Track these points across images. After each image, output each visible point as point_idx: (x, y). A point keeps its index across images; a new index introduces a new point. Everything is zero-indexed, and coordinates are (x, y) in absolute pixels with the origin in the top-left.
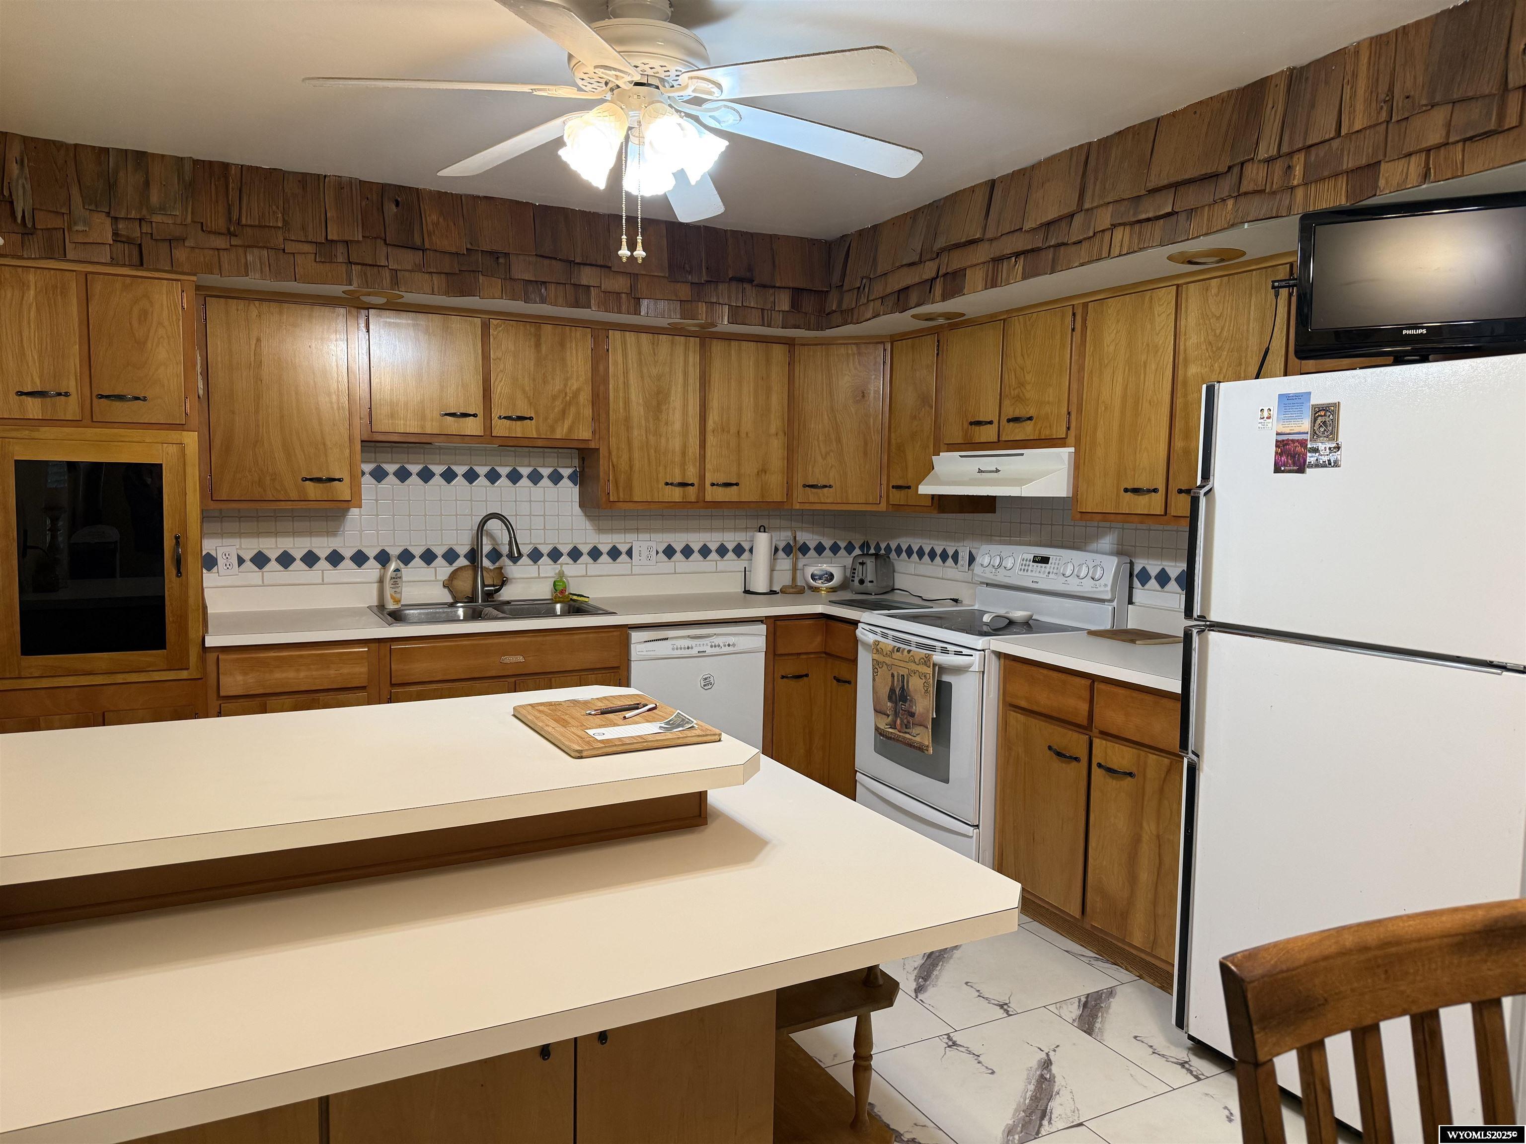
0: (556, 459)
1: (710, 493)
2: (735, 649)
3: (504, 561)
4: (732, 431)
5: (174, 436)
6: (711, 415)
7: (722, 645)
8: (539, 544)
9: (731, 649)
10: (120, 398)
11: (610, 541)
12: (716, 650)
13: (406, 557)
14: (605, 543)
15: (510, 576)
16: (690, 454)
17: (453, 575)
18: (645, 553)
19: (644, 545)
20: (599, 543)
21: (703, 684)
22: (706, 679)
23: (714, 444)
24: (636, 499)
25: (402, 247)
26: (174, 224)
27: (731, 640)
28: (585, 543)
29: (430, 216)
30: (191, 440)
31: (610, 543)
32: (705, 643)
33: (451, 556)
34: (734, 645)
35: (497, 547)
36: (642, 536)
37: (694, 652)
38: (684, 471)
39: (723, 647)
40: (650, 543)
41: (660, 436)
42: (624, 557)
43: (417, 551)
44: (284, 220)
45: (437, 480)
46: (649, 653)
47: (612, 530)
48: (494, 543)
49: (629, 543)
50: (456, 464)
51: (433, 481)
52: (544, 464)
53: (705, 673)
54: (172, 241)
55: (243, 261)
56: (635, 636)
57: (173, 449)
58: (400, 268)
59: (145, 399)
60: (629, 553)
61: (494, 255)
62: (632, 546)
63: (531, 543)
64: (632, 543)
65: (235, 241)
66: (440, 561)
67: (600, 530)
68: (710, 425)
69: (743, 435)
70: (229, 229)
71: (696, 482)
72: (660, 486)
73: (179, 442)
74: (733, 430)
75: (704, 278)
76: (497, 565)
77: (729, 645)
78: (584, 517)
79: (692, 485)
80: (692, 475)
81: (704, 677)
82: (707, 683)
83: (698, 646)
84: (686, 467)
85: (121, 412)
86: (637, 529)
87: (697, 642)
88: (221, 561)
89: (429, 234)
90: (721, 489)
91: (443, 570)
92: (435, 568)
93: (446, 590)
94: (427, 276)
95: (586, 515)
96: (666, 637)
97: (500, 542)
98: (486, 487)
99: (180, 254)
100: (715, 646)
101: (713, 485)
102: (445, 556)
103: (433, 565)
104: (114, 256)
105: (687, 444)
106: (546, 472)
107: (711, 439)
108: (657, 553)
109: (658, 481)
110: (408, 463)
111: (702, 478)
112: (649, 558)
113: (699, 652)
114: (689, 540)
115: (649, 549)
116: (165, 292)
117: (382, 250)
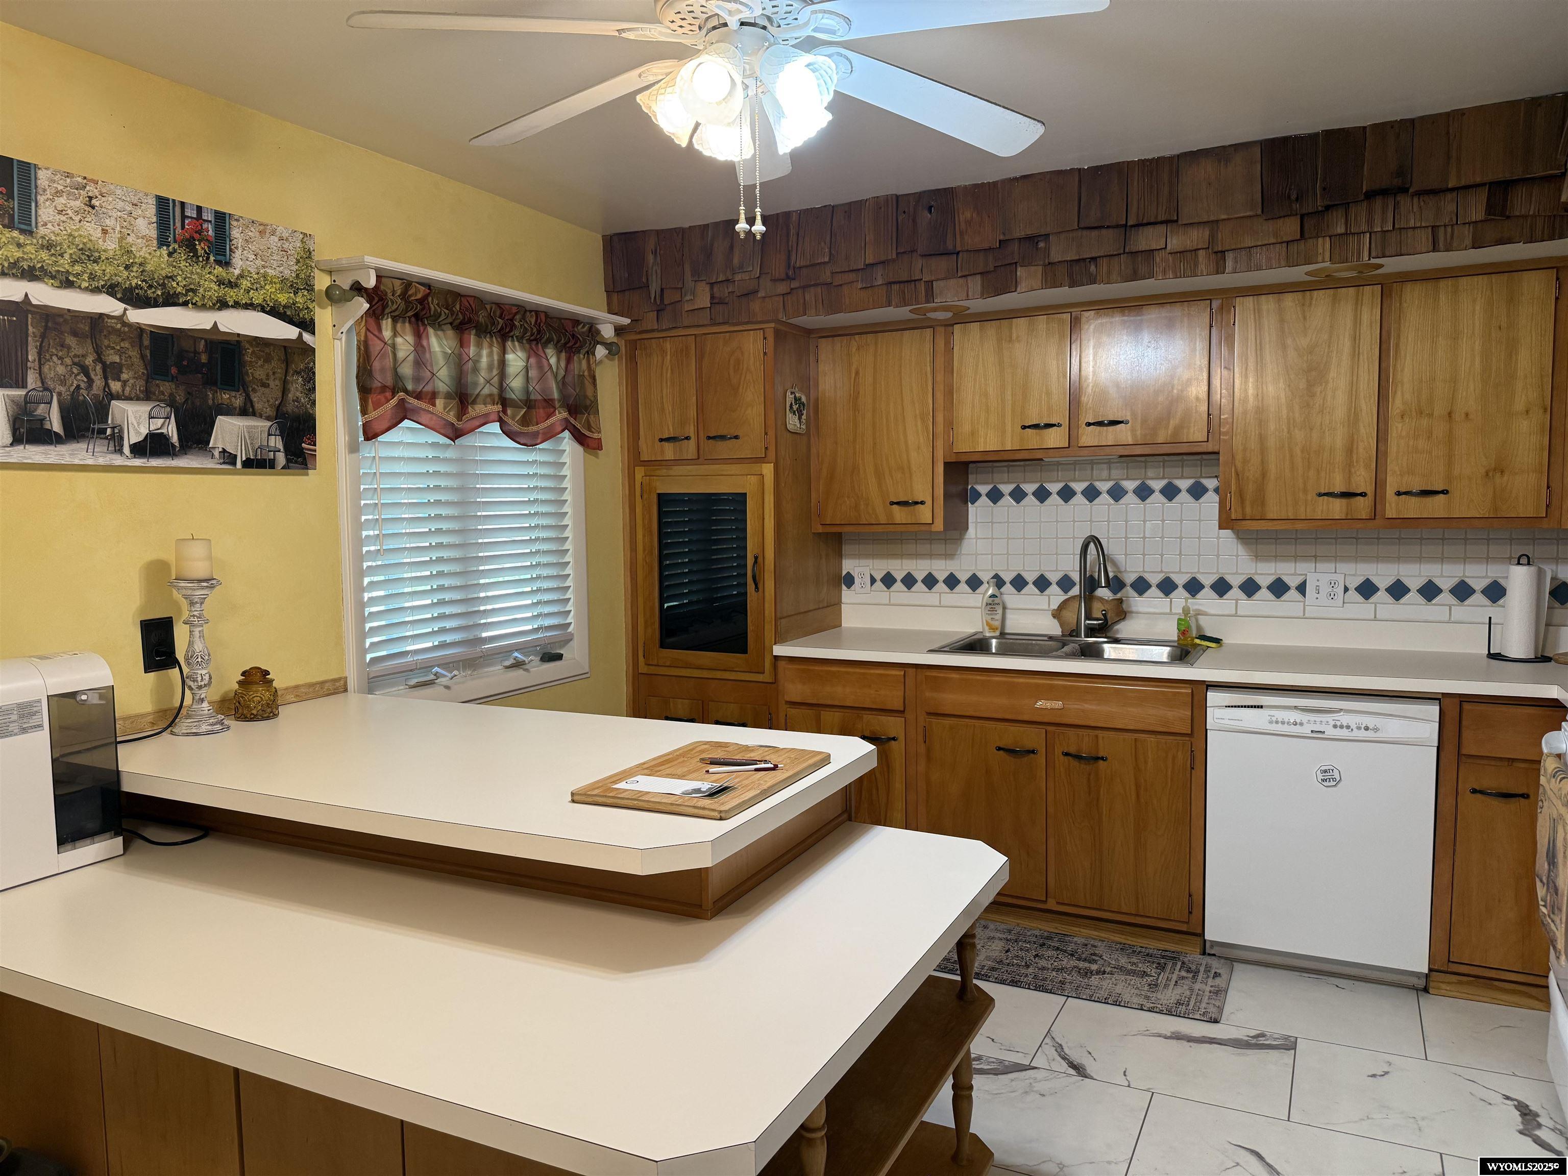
0: (1199, 469)
1: (1393, 505)
2: (1378, 735)
3: (1127, 591)
4: (1436, 413)
5: (755, 468)
6: (1399, 393)
7: (1353, 726)
8: (1172, 573)
9: (1370, 735)
10: (723, 438)
11: (1273, 571)
12: (1344, 733)
13: (1019, 583)
14: (1265, 573)
15: (1134, 609)
16: (1361, 450)
17: (1063, 605)
18: (1325, 589)
19: (1324, 579)
20: (1256, 574)
21: (1320, 777)
22: (1325, 771)
23: (1404, 433)
24: (1271, 516)
25: (934, 255)
26: (750, 279)
27: (1370, 721)
28: (1236, 573)
29: (963, 213)
30: (768, 470)
31: (1272, 574)
32: (1324, 720)
33: (1065, 583)
34: (1376, 730)
35: (1119, 575)
36: (1321, 566)
37: (1306, 730)
38: (1349, 475)
39: (1355, 730)
40: (1334, 577)
41: (1311, 429)
42: (1293, 594)
43: (1030, 577)
44: (830, 254)
45: (1055, 499)
46: (1232, 722)
47: (1276, 558)
48: (1115, 570)
49: (1302, 575)
50: (1074, 480)
51: (1049, 501)
52: (1182, 475)
53: (1326, 764)
54: (750, 294)
55: (802, 301)
56: (1213, 697)
57: (753, 479)
58: (933, 278)
59: (736, 437)
60: (1302, 589)
61: (1032, 240)
62: (1306, 580)
63: (1162, 572)
64: (1306, 575)
65: (795, 284)
66: (1054, 589)
67: (1258, 557)
68: (1397, 404)
69: (1458, 416)
70: (787, 274)
71: (1370, 491)
72: (1309, 498)
73: (759, 473)
74: (1439, 409)
75: (1320, 204)
76: (1119, 596)
77: (1367, 729)
78: (1235, 540)
79: (1363, 495)
80: (1362, 480)
81: (1323, 768)
82: (1329, 777)
83: (1311, 722)
84: (1353, 470)
85: (724, 449)
86: (1315, 557)
87: (1312, 717)
88: (857, 581)
89: (962, 234)
90: (1413, 500)
91: (1056, 596)
92: (1049, 596)
93: (1056, 621)
94: (961, 281)
95: (1238, 538)
96: (1260, 704)
97: (1123, 569)
98: (1109, 505)
99: (756, 306)
100: (1342, 727)
101: (1399, 494)
102: (1059, 584)
103: (1047, 592)
104: (713, 318)
105: (1356, 437)
106: (1184, 484)
107: (1397, 429)
108: (1346, 589)
109: (1305, 491)
110: (1025, 482)
111: (1379, 483)
112: (1331, 596)
113: (1312, 731)
114: (1401, 574)
115: (1333, 584)
116: (752, 340)
117: (919, 263)
